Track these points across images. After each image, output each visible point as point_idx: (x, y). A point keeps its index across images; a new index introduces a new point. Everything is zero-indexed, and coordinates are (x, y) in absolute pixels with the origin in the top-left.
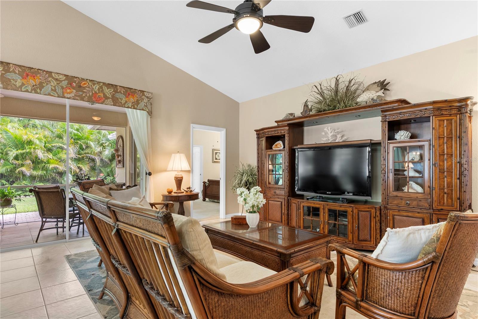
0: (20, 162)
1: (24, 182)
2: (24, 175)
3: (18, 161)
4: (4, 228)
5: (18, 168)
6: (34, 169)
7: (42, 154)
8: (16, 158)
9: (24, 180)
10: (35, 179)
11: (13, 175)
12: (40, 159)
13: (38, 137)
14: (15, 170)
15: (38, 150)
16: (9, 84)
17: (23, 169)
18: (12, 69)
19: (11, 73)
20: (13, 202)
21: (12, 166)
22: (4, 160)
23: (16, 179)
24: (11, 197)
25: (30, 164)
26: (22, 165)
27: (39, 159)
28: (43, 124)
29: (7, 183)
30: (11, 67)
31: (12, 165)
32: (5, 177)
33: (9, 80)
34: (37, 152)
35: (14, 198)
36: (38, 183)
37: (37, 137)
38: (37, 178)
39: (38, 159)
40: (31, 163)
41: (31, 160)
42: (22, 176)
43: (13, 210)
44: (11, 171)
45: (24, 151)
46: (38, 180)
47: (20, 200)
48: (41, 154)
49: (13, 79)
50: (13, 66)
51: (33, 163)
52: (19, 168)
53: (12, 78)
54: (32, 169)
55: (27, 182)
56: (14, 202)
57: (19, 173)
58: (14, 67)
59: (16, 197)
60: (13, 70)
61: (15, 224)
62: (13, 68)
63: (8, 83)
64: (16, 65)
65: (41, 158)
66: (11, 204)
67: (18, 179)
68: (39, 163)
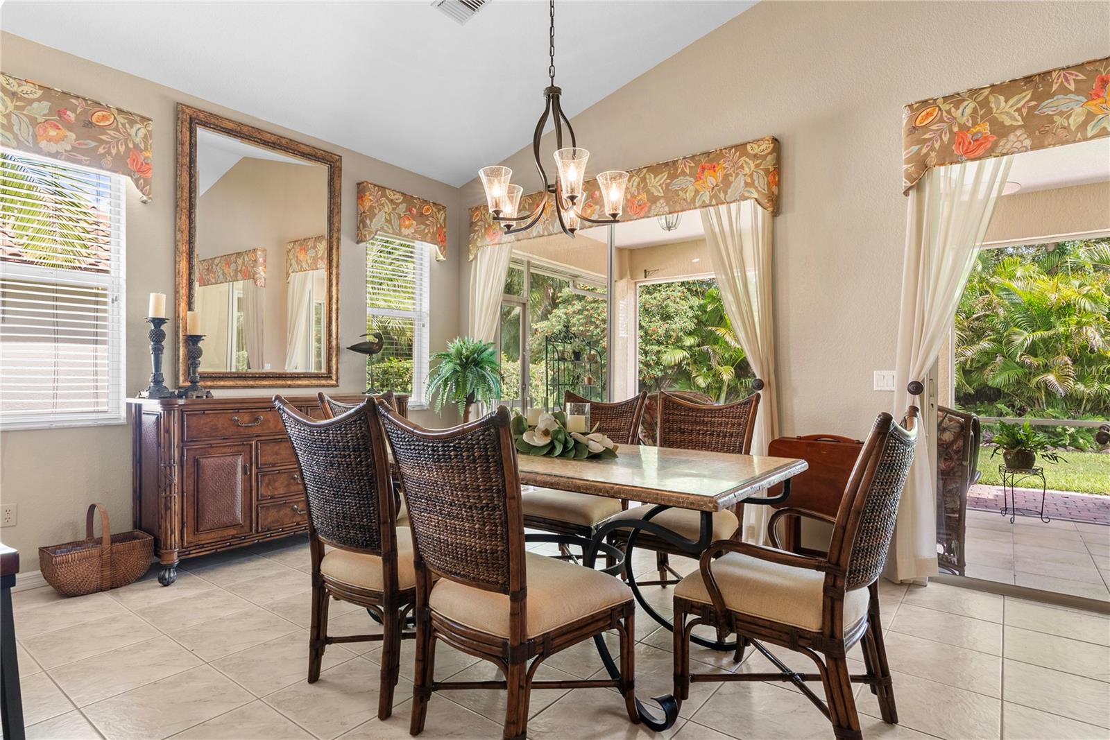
0: (1039, 361)
1: (1050, 410)
2: (1049, 394)
3: (1036, 359)
4: (1018, 524)
5: (1035, 376)
6: (1080, 378)
7: (1102, 336)
8: (1032, 350)
9: (1050, 404)
10: (1079, 405)
11: (1022, 393)
12: (1096, 350)
13: (1088, 291)
14: (1029, 381)
15: (1088, 327)
16: (1047, 131)
17: (1051, 378)
18: (1058, 84)
19: (1055, 98)
20: (1036, 462)
21: (1021, 370)
22: (1003, 356)
23: (1032, 404)
24: (1031, 448)
25: (1068, 364)
26: (1047, 368)
27: (1092, 351)
28: (1101, 257)
29: (1009, 410)
30: (1055, 81)
31: (1022, 367)
32: (1004, 397)
33: (1049, 118)
34: (1087, 331)
35: (1040, 453)
36: (1088, 414)
37: (1085, 292)
38: (1084, 402)
39: (1090, 351)
40: (1069, 362)
41: (1069, 355)
42: (1045, 396)
43: (1037, 480)
44: (1018, 382)
45: (1051, 332)
46: (1088, 408)
47: (1056, 457)
48: (1097, 337)
49: (1061, 111)
50: (1060, 75)
51: (1074, 362)
52: (1039, 375)
53: (1059, 110)
54: (1073, 377)
55: (1057, 413)
56: (1039, 462)
57: (1038, 388)
58: (1062, 75)
59: (1043, 448)
60: (1060, 85)
61: (1042, 518)
62: (1060, 80)
63: (1047, 129)
64: (1068, 68)
65: (1098, 349)
66: (1033, 465)
67: (1036, 402)
68: (1091, 362)
